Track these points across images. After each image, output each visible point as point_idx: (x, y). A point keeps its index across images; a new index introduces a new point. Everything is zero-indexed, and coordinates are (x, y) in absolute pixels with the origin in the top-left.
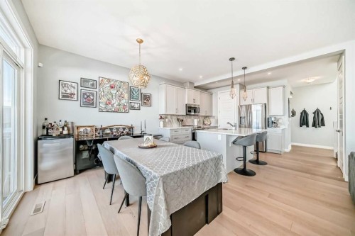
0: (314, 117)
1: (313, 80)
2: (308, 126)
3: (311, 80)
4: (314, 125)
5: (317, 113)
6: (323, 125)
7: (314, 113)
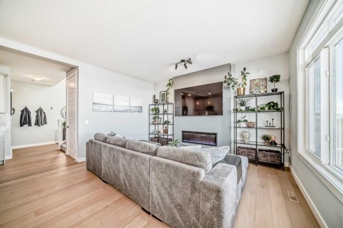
0: (37, 116)
1: (41, 79)
2: (30, 124)
3: (38, 79)
4: (37, 123)
5: (40, 111)
6: (46, 123)
7: (37, 112)
